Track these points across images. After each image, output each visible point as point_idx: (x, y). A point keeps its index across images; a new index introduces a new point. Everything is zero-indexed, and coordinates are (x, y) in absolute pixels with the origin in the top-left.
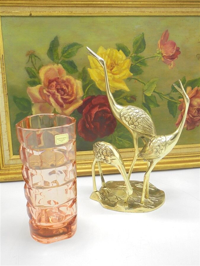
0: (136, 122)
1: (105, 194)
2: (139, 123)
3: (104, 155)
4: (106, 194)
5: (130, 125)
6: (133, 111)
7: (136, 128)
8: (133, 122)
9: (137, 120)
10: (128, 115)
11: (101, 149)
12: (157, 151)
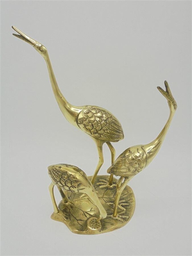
0: (101, 130)
1: (68, 210)
2: (104, 130)
3: (68, 187)
4: (70, 210)
5: (92, 133)
6: (95, 115)
7: (101, 136)
8: (97, 131)
9: (102, 127)
10: (90, 122)
11: (62, 179)
12: (136, 170)
